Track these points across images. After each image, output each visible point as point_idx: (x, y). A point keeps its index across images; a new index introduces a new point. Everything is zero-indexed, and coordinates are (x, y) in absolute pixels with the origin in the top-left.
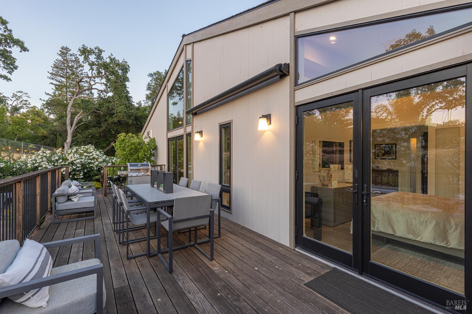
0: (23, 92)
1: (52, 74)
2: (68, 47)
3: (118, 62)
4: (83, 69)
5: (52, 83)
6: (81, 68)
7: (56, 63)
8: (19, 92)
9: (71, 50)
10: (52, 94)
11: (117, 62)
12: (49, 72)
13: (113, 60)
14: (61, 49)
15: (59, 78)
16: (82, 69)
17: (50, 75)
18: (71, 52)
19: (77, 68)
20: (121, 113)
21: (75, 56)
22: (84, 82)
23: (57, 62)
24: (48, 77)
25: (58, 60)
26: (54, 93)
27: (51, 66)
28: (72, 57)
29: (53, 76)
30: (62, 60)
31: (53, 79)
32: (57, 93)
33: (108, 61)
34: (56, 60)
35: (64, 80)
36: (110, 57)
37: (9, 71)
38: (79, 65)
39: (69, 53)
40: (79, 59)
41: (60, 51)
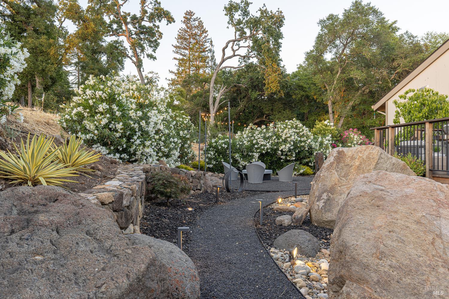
0: (153, 72)
1: (176, 47)
2: (192, 11)
3: (271, 14)
4: (208, 35)
5: (175, 59)
6: (204, 34)
7: (180, 33)
8: (150, 73)
9: (195, 14)
10: (176, 72)
11: (269, 14)
12: (173, 46)
13: (264, 12)
14: (185, 15)
15: (183, 51)
16: (206, 35)
17: (174, 49)
18: (194, 17)
19: (200, 36)
20: (274, 84)
21: (199, 20)
22: (207, 51)
23: (180, 31)
24: (173, 51)
25: (181, 29)
26: (178, 70)
27: (175, 38)
28: (195, 22)
29: (178, 49)
30: (186, 27)
31: (177, 52)
32: (180, 69)
33: (258, 15)
34: (180, 29)
35: (187, 52)
36: (260, 10)
37: (153, 50)
38: (202, 31)
39: (192, 17)
40: (202, 24)
41: (184, 17)
